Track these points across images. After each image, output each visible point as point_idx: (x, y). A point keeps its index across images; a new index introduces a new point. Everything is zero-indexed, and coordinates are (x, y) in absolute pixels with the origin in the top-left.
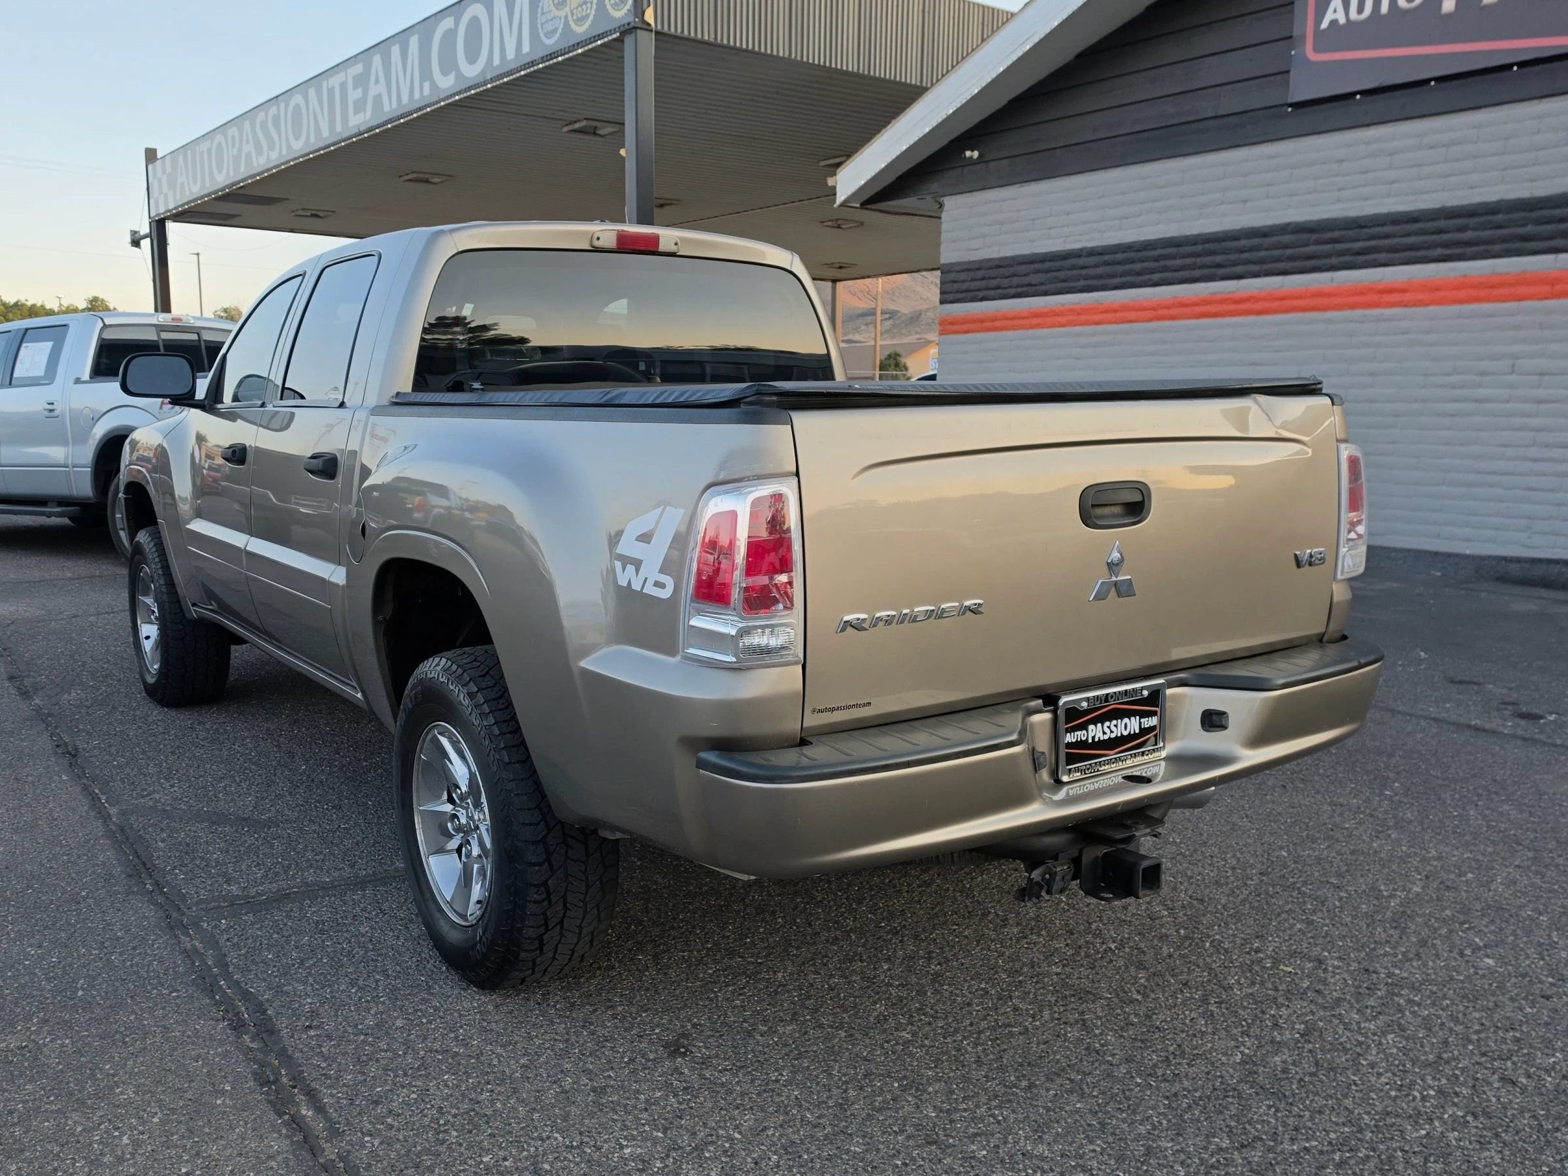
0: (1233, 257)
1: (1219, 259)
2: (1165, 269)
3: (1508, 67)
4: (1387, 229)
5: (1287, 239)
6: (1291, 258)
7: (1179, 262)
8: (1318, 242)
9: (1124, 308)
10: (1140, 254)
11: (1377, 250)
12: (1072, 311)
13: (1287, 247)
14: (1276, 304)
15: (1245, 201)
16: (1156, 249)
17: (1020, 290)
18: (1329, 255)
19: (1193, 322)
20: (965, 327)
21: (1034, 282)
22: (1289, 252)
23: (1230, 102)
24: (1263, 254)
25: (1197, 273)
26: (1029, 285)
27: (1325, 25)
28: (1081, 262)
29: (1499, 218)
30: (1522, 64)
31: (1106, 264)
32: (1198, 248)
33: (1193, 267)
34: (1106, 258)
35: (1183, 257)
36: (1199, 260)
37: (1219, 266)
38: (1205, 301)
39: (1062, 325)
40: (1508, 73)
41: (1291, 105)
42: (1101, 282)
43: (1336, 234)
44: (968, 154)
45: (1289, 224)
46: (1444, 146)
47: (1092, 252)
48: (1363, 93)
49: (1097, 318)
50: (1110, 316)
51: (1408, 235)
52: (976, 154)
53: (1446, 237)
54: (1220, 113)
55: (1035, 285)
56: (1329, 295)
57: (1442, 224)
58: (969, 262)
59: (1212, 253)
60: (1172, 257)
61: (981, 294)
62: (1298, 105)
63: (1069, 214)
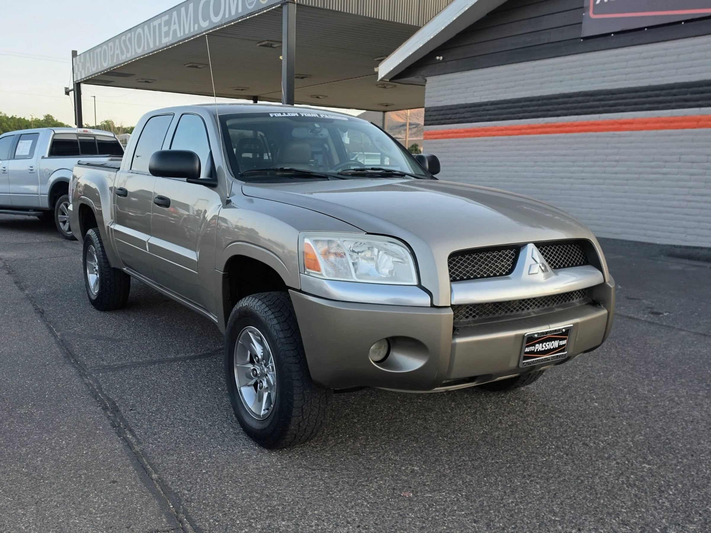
0: (556, 106)
1: (549, 107)
2: (525, 112)
3: (680, 22)
5: (580, 99)
6: (581, 108)
7: (531, 108)
8: (594, 101)
9: (506, 129)
10: (514, 104)
11: (620, 105)
12: (483, 130)
13: (580, 102)
14: (575, 128)
15: (561, 81)
16: (521, 102)
17: (460, 120)
18: (598, 107)
19: (538, 136)
20: (435, 136)
21: (466, 116)
22: (581, 105)
23: (555, 37)
24: (569, 105)
25: (539, 114)
26: (464, 118)
27: (598, 2)
28: (488, 107)
29: (675, 91)
30: (686, 21)
31: (499, 108)
32: (540, 102)
33: (537, 111)
34: (499, 106)
35: (534, 106)
36: (540, 108)
37: (549, 110)
38: (543, 126)
39: (478, 136)
40: (680, 25)
41: (582, 38)
42: (497, 117)
43: (602, 97)
44: (438, 58)
45: (580, 92)
46: (651, 58)
47: (492, 103)
48: (615, 33)
49: (494, 133)
50: (500, 132)
51: (634, 98)
52: (441, 58)
53: (650, 99)
54: (551, 41)
55: (467, 118)
56: (598, 124)
57: (648, 93)
58: (438, 107)
59: (546, 104)
60: (529, 106)
61: (442, 121)
62: (586, 38)
63: (482, 86)
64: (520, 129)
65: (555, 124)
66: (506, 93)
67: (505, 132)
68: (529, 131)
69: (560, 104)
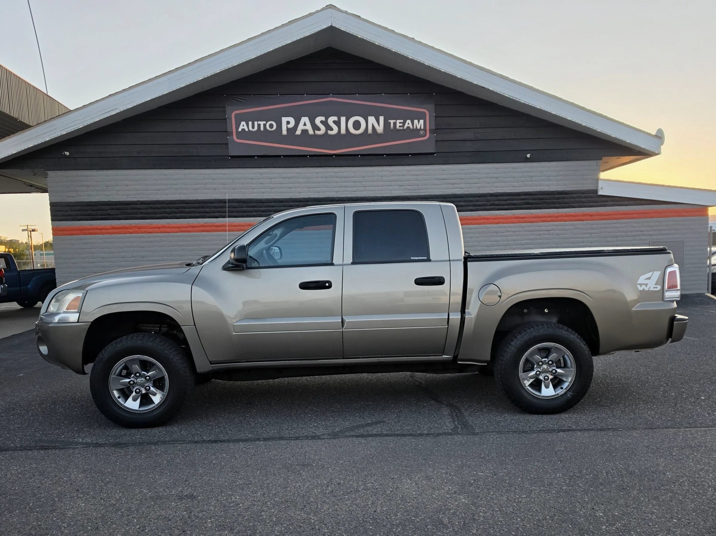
0: (213, 209)
1: (207, 210)
2: (182, 212)
3: (306, 156)
4: (272, 204)
5: (235, 204)
6: (237, 212)
7: (188, 210)
8: (247, 207)
9: (164, 227)
10: (169, 206)
12: (136, 227)
13: (234, 207)
14: (234, 228)
15: (215, 189)
16: (176, 204)
17: (103, 217)
18: (252, 211)
19: (198, 233)
20: (72, 232)
21: (112, 213)
22: (236, 209)
23: (204, 152)
24: (225, 209)
25: (197, 215)
26: (109, 215)
27: (240, 130)
28: (138, 206)
29: (309, 203)
30: (310, 156)
31: (151, 208)
32: (196, 205)
34: (151, 206)
35: (190, 208)
36: (197, 210)
37: (207, 213)
38: (202, 225)
39: (131, 233)
40: (306, 158)
41: (230, 156)
42: (150, 215)
43: (254, 204)
44: (63, 153)
45: (234, 199)
46: (288, 178)
47: (143, 203)
48: (258, 156)
49: (150, 230)
50: (157, 230)
52: (67, 153)
54: (200, 155)
55: (112, 215)
57: (291, 204)
58: (69, 202)
59: (203, 207)
60: (185, 208)
61: (80, 217)
62: (232, 157)
63: (127, 186)
64: (179, 228)
65: (215, 224)
66: (157, 194)
67: (161, 229)
68: (189, 229)
69: (217, 208)
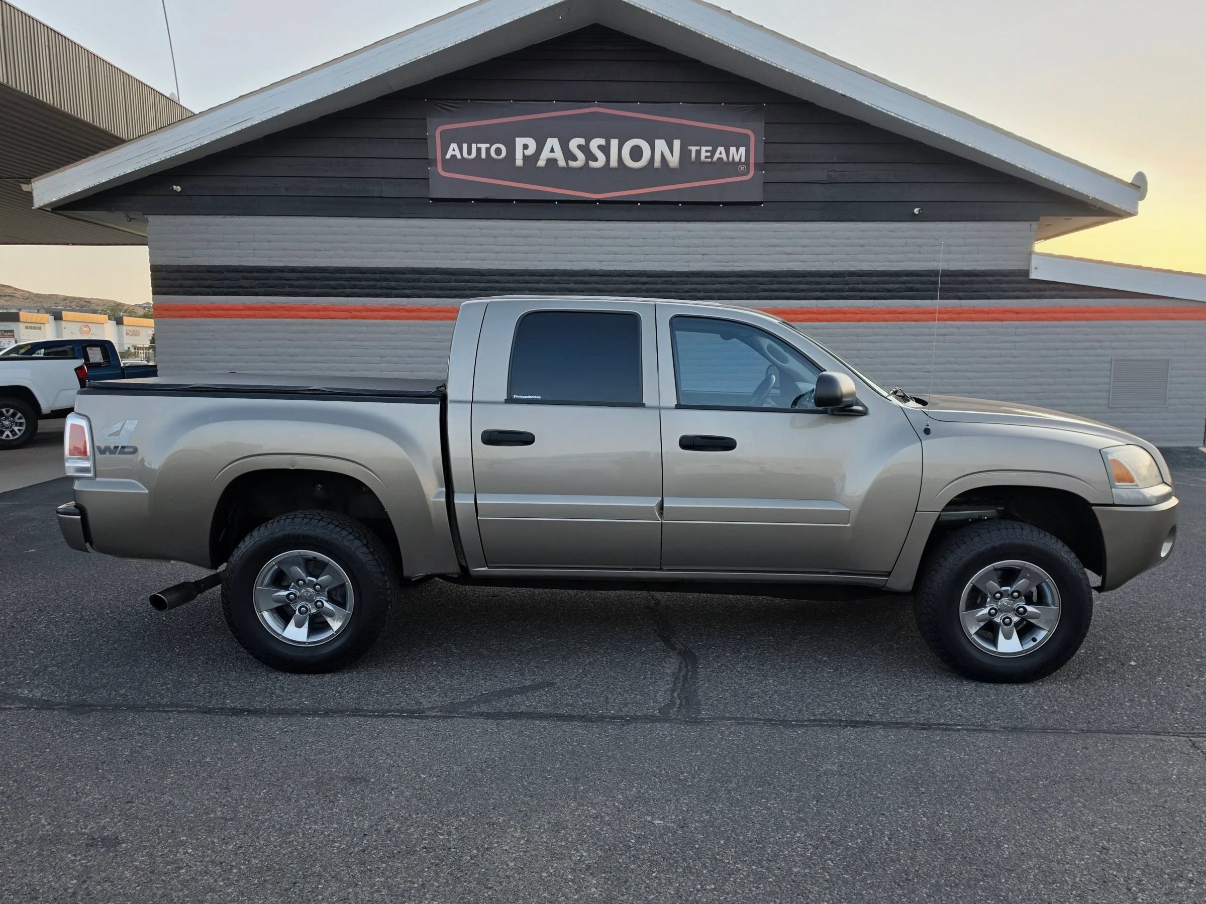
0: (403, 284)
1: (393, 284)
2: (354, 287)
3: (554, 201)
4: (497, 278)
5: (437, 277)
6: (440, 289)
7: (364, 283)
8: (456, 281)
9: (325, 309)
10: (334, 275)
12: (282, 308)
13: (437, 281)
14: (435, 314)
15: (406, 252)
16: (345, 273)
17: (232, 290)
18: (464, 289)
19: (379, 321)
20: (183, 313)
21: (244, 285)
22: (440, 285)
23: (390, 191)
24: (422, 284)
25: (378, 291)
26: (240, 287)
27: (448, 156)
28: (286, 275)
29: (556, 278)
30: (560, 202)
31: (306, 278)
32: (377, 276)
33: (374, 287)
34: (306, 275)
35: (366, 280)
36: (378, 284)
37: (393, 288)
38: (385, 309)
39: (274, 317)
40: (552, 204)
41: (431, 199)
42: (305, 290)
43: (467, 277)
44: (175, 187)
45: (437, 269)
46: (523, 237)
47: (293, 270)
48: (476, 200)
49: (305, 314)
50: (315, 313)
51: (509, 282)
52: (178, 188)
53: (530, 285)
54: (383, 196)
55: (245, 288)
57: (527, 278)
58: (179, 266)
59: (387, 280)
60: (360, 280)
61: (197, 290)
62: (436, 200)
63: (269, 242)
64: (349, 311)
65: (405, 307)
66: (315, 257)
67: (322, 313)
68: (364, 314)
69: (409, 282)
